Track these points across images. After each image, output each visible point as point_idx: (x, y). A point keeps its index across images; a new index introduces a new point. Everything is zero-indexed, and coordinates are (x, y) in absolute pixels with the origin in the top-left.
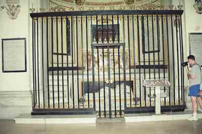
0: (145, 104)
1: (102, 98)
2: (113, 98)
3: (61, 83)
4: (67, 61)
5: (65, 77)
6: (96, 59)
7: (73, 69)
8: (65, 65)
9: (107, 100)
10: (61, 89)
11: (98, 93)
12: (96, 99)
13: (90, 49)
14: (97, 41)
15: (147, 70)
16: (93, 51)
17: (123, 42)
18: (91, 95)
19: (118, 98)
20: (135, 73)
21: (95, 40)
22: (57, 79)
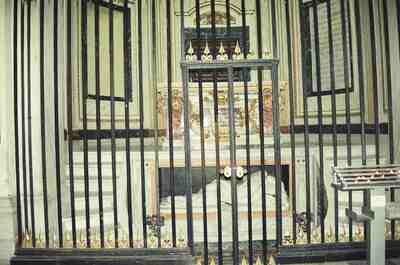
0: (337, 236)
1: (212, 210)
2: (243, 209)
3: (93, 172)
4: (111, 115)
5: (106, 157)
6: (196, 110)
7: (128, 134)
8: (106, 126)
9: (227, 215)
10: (93, 187)
11: (200, 195)
12: (194, 211)
13: (177, 84)
14: (199, 53)
15: (328, 138)
16: (185, 88)
17: (270, 57)
18: (181, 201)
19: (257, 208)
20: (293, 146)
21: (191, 50)
22: (82, 160)
